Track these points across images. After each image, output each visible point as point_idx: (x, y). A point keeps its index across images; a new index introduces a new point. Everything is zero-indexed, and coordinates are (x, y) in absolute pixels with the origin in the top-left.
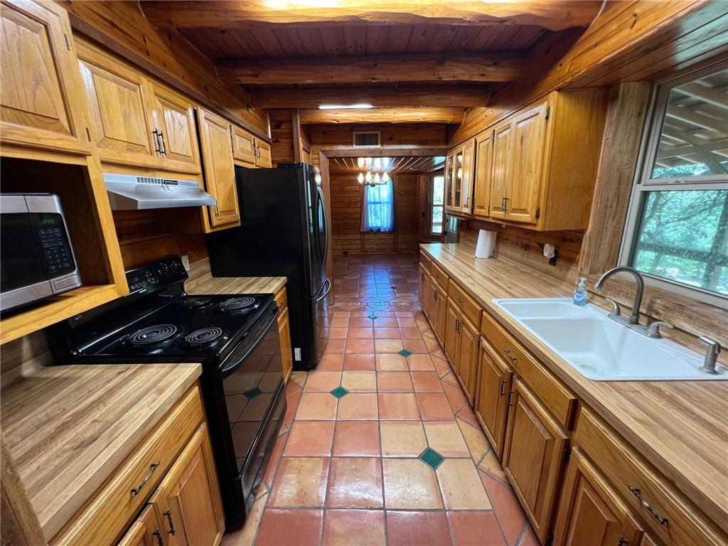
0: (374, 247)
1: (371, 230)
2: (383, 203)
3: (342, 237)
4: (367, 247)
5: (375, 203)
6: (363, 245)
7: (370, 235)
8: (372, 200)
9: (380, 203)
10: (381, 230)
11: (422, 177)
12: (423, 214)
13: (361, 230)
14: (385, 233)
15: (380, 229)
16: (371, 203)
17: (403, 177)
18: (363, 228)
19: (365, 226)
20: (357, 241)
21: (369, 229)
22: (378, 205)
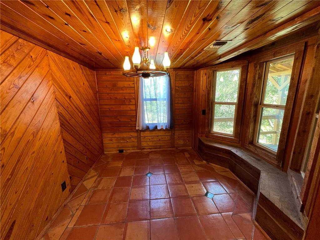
0: (150, 144)
1: (148, 128)
2: (159, 100)
3: (116, 136)
4: (144, 144)
5: (151, 100)
6: (139, 141)
7: (146, 132)
8: (148, 97)
9: (156, 100)
10: (159, 128)
11: (202, 72)
12: (204, 112)
13: (137, 128)
14: (162, 130)
15: (156, 127)
16: (146, 100)
17: (181, 73)
18: (139, 126)
19: (141, 125)
20: (132, 139)
21: (145, 127)
22: (154, 102)
